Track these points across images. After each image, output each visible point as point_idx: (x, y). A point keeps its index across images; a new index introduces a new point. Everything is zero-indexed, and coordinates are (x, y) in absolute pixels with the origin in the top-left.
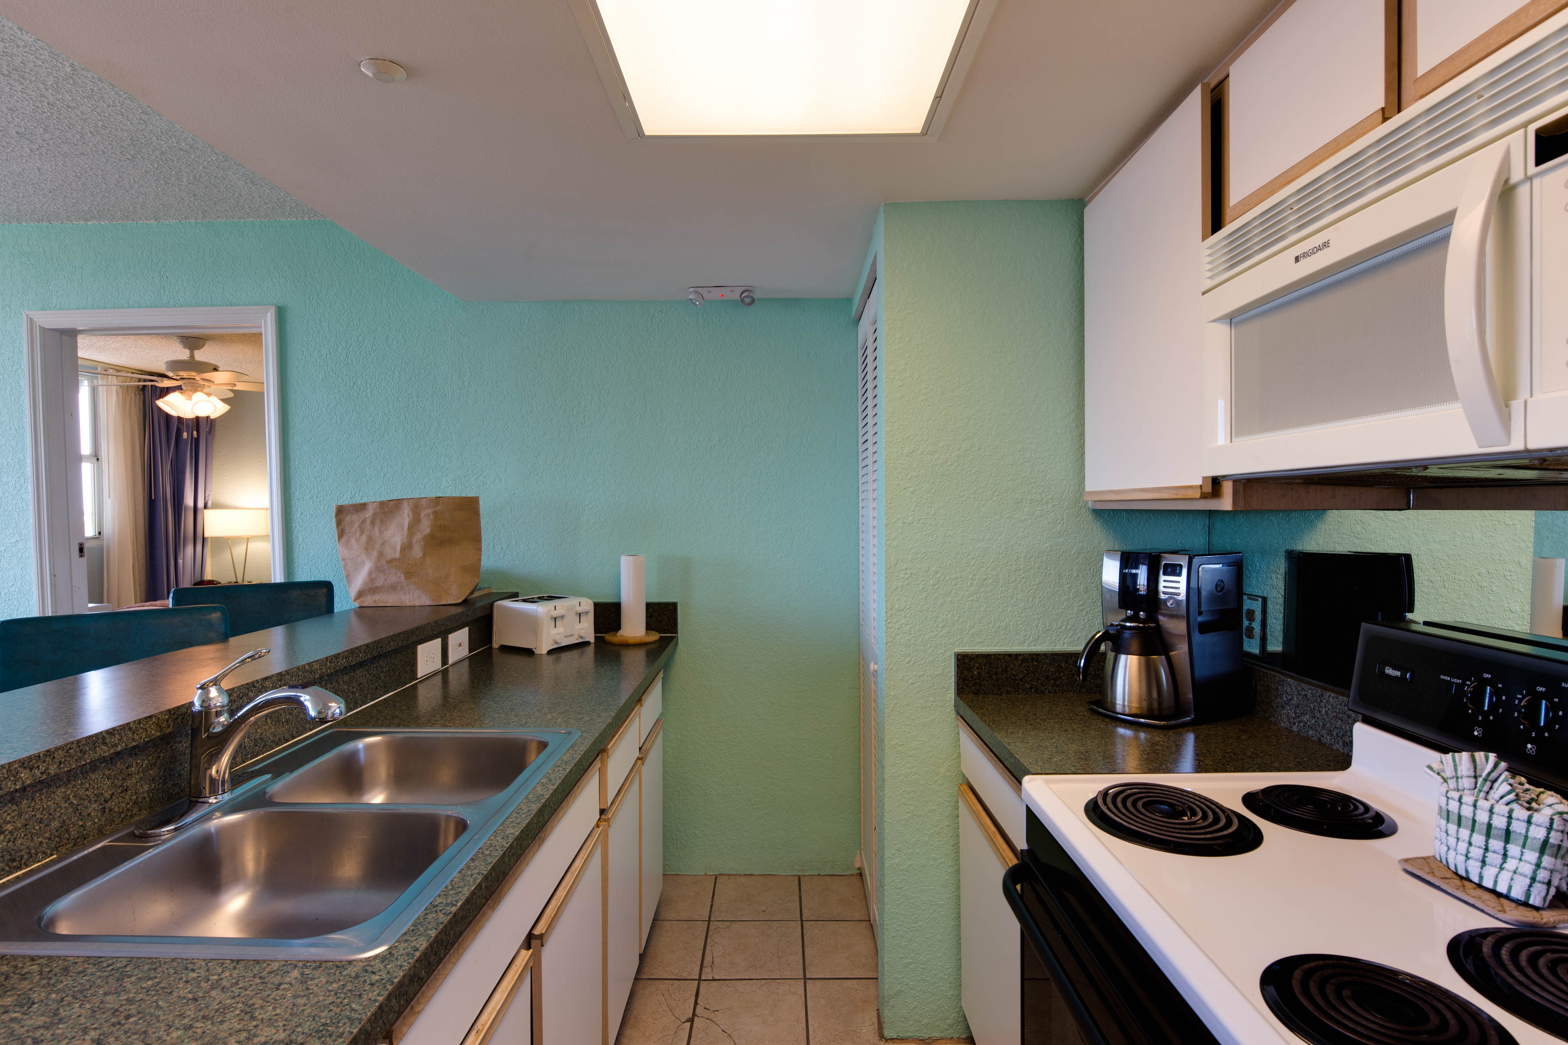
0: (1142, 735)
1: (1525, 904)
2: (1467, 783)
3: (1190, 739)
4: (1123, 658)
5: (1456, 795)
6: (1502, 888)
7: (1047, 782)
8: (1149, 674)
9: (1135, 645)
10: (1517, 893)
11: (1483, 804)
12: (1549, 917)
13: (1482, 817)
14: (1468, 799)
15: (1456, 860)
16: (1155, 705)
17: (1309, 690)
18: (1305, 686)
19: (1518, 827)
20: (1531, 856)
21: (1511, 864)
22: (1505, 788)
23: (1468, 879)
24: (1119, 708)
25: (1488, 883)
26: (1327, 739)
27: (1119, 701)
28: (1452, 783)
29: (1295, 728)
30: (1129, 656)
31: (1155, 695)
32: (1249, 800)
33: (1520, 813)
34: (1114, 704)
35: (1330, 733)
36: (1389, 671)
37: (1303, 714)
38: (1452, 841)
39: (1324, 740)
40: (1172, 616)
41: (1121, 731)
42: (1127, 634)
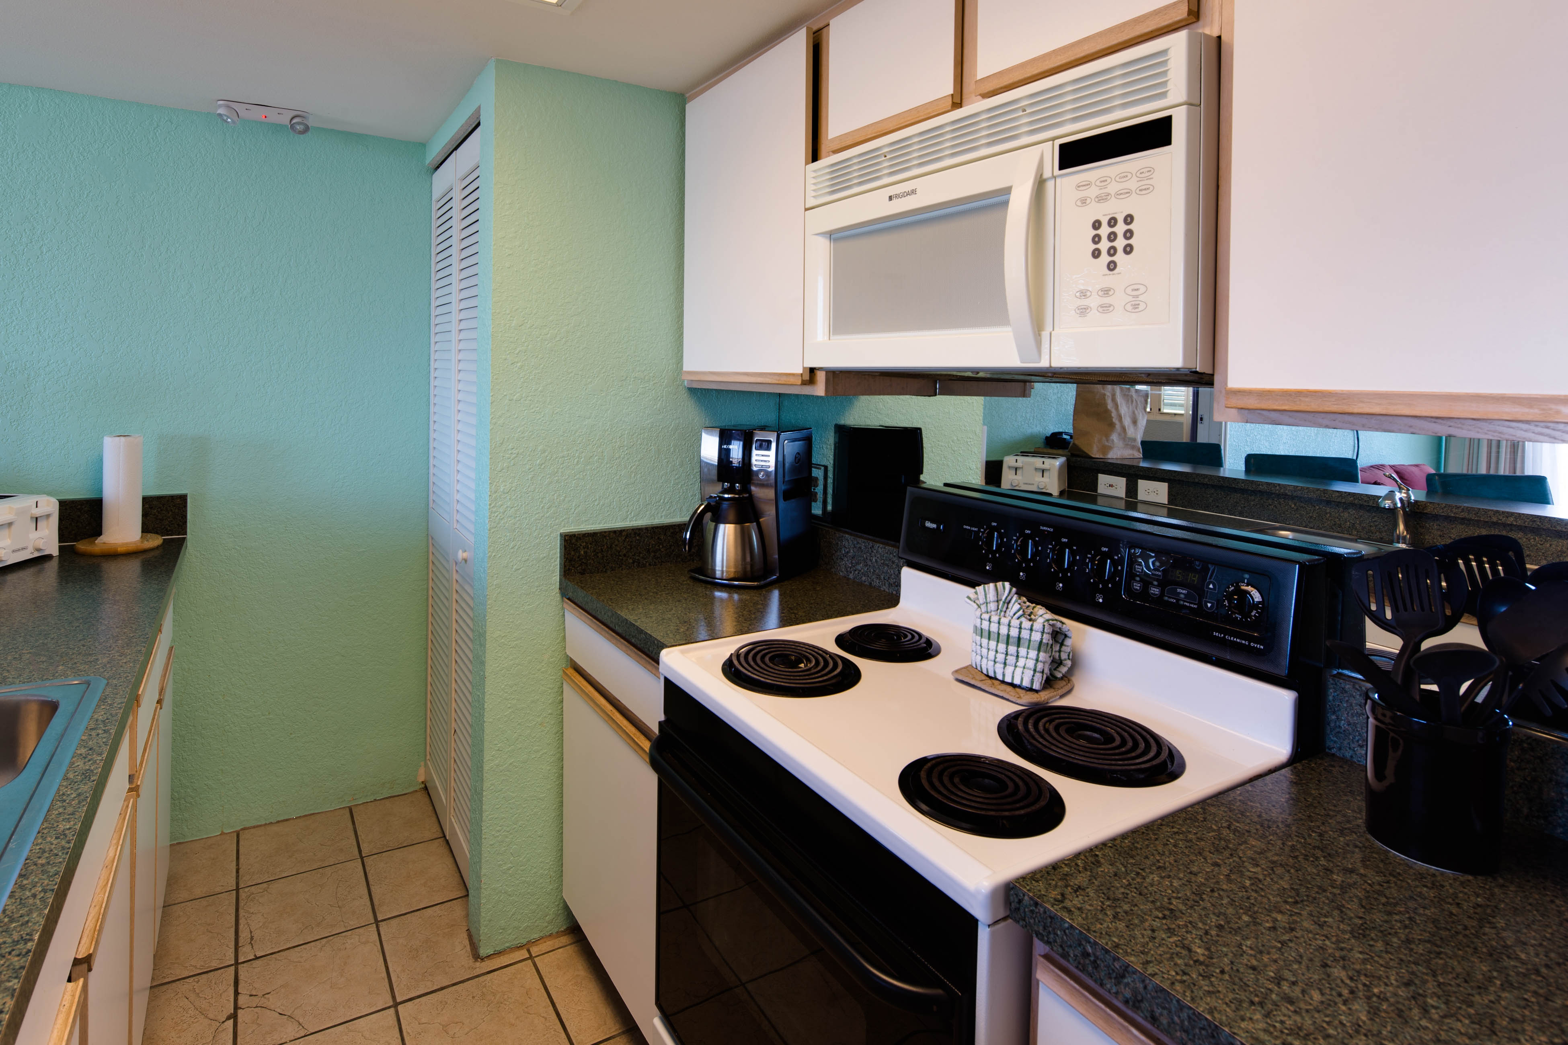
0: (736, 597)
1: (1031, 690)
2: (992, 606)
3: (775, 596)
4: (722, 527)
5: (986, 616)
6: (1017, 681)
7: (683, 652)
8: (744, 539)
9: (731, 515)
10: (1026, 683)
11: (1005, 621)
12: (1043, 696)
13: (1004, 630)
14: (995, 618)
15: (987, 666)
16: (748, 568)
17: (862, 543)
18: (860, 540)
19: (1025, 634)
20: (1033, 654)
21: (1021, 662)
22: (1017, 606)
23: (996, 679)
24: (718, 574)
25: (1008, 679)
26: (876, 583)
27: (718, 567)
28: (983, 608)
29: (851, 576)
30: (728, 525)
31: (748, 559)
32: (841, 640)
33: (1026, 624)
34: (714, 571)
35: (879, 577)
36: (928, 524)
37: (858, 563)
38: (984, 651)
39: (874, 584)
40: (763, 485)
41: (718, 594)
42: (725, 505)
